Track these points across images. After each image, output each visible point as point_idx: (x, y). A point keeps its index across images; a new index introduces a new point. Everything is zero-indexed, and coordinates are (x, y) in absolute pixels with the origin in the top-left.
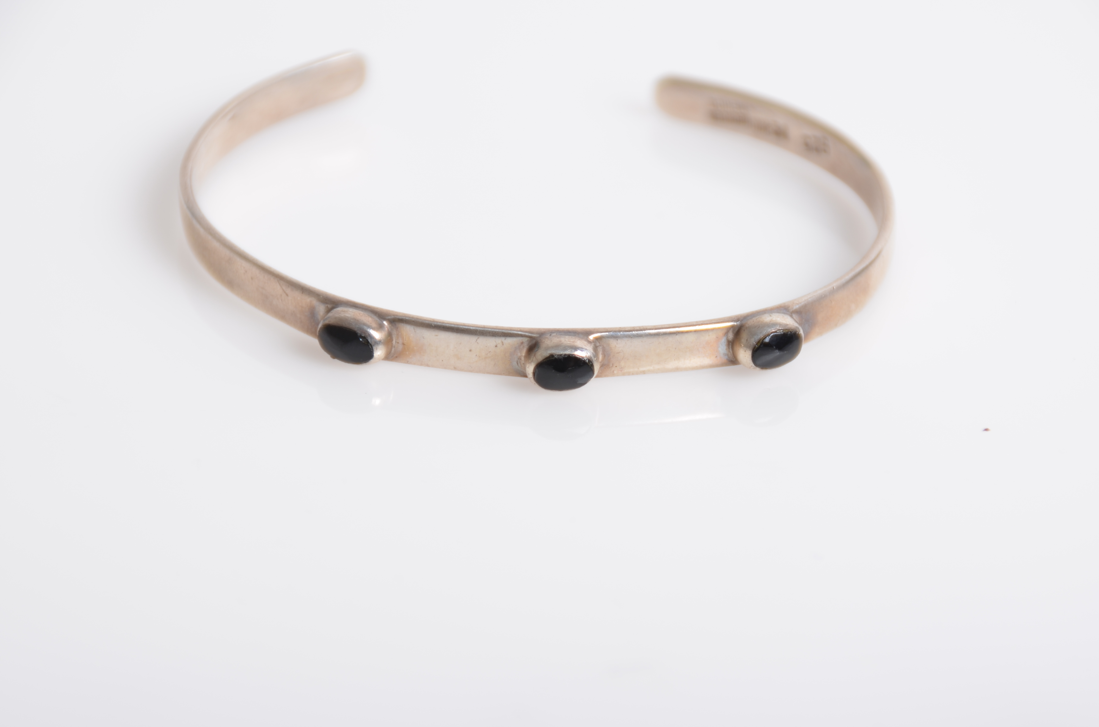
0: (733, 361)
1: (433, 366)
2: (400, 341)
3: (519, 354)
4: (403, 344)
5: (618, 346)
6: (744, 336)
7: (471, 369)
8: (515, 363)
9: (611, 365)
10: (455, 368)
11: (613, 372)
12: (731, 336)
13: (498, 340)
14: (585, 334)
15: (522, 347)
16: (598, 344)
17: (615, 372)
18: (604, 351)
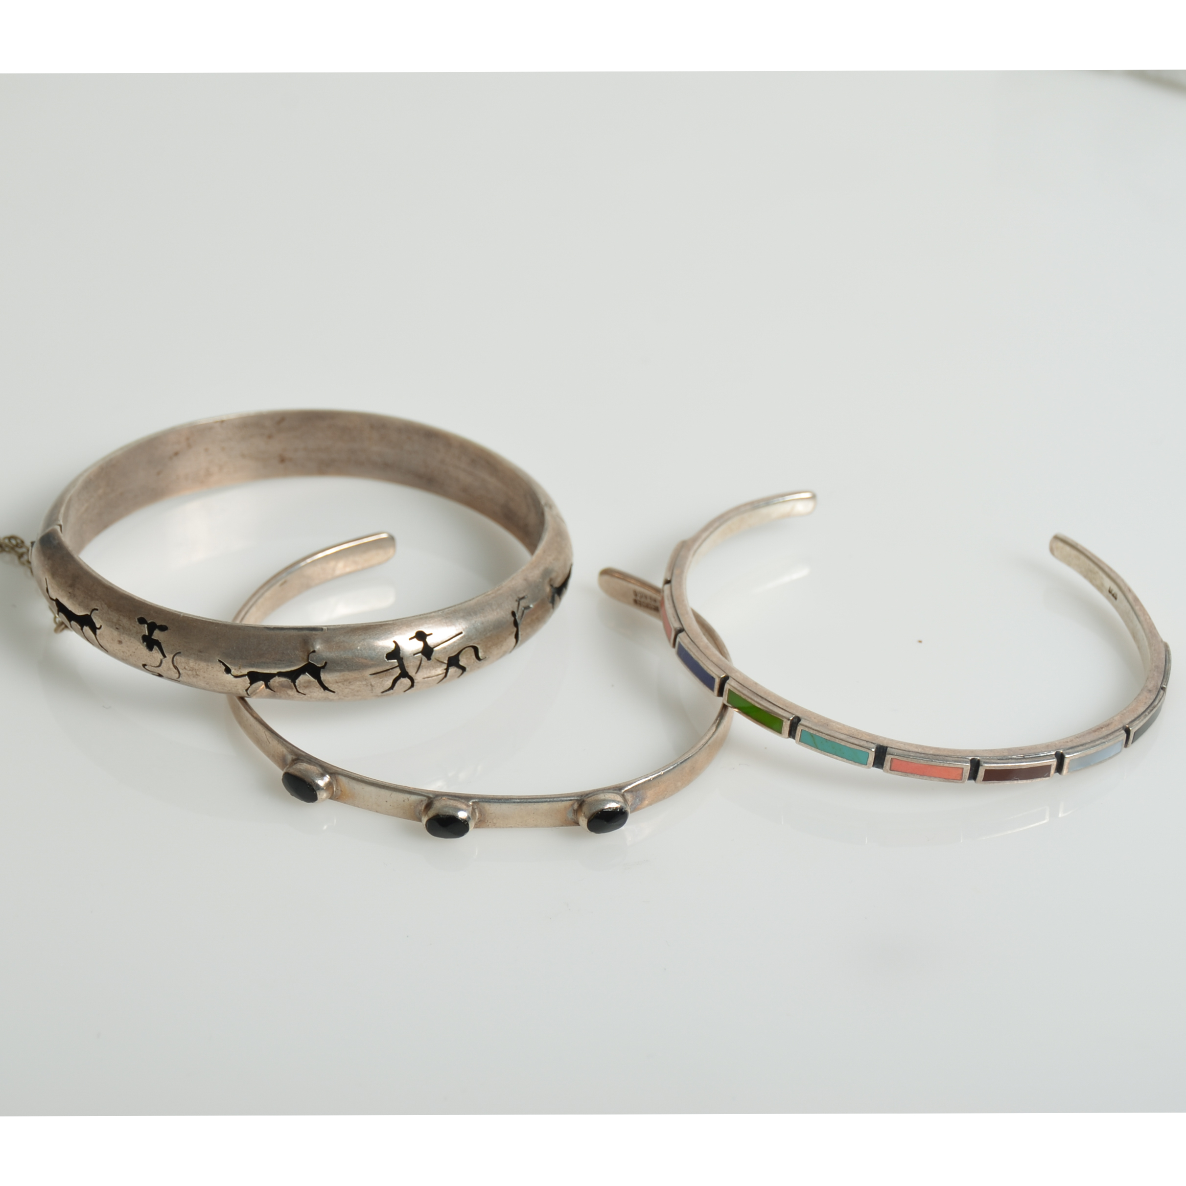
0: (577, 823)
1: (361, 808)
2: (339, 788)
3: (420, 808)
4: (341, 791)
5: (492, 809)
6: (585, 808)
7: (387, 813)
8: (418, 814)
9: (486, 821)
10: (377, 812)
11: (488, 825)
12: (576, 806)
13: (406, 796)
14: (466, 798)
15: (421, 804)
16: (476, 807)
17: (490, 826)
18: (481, 813)
